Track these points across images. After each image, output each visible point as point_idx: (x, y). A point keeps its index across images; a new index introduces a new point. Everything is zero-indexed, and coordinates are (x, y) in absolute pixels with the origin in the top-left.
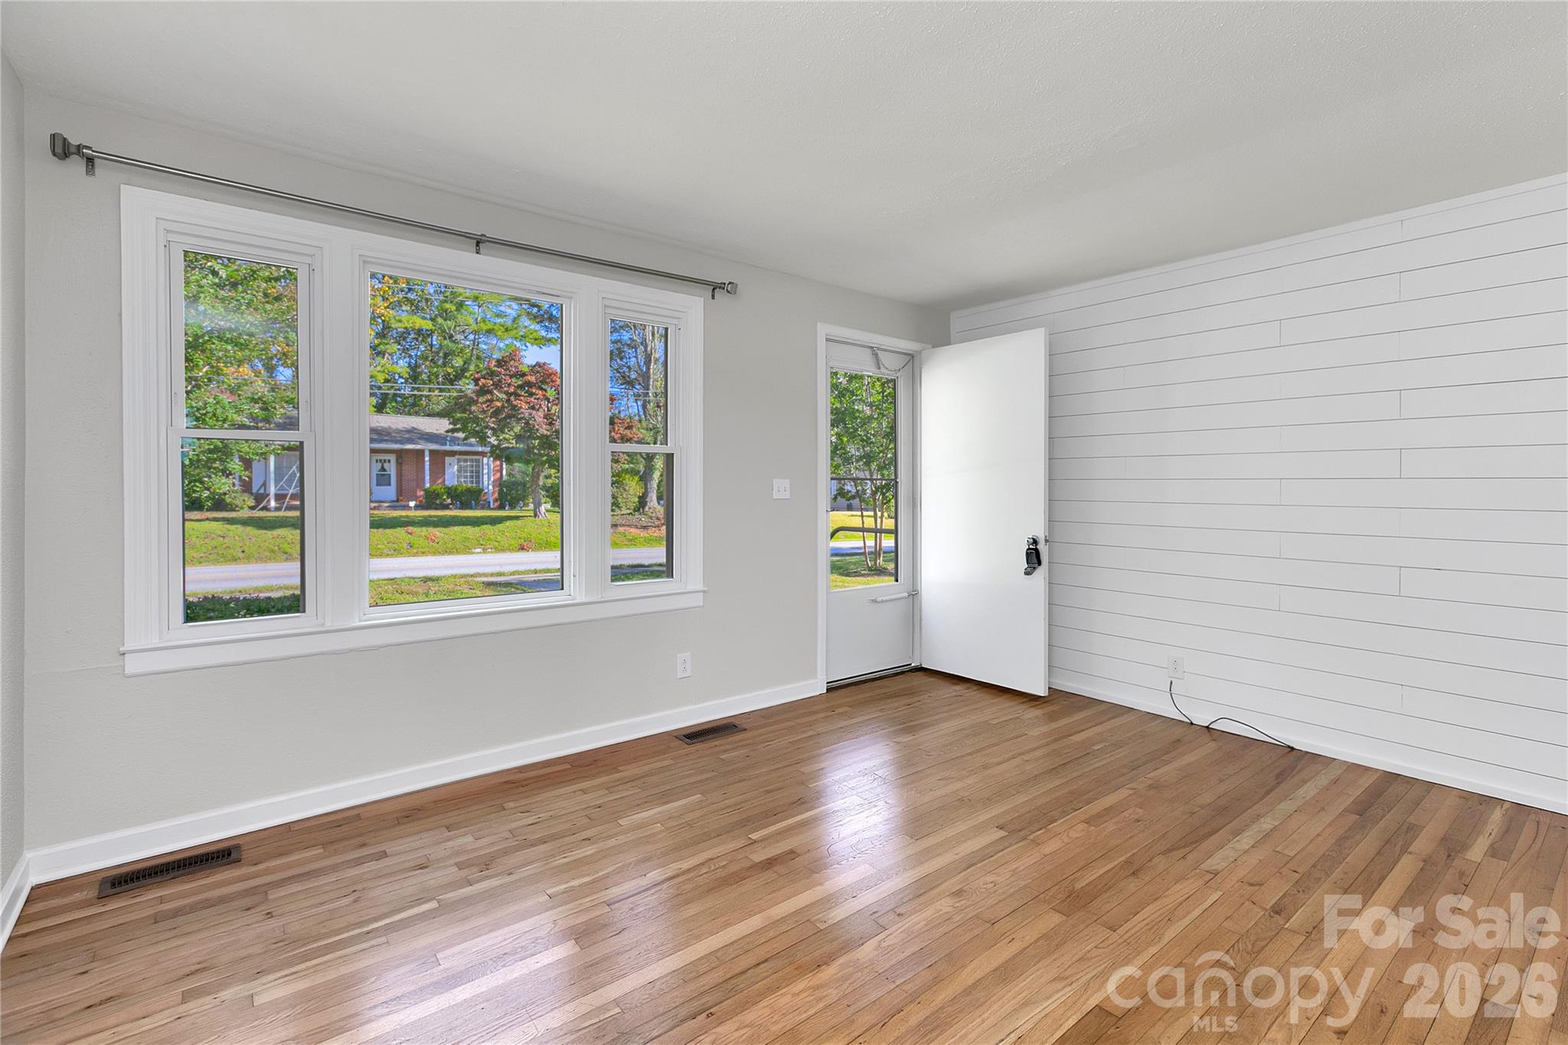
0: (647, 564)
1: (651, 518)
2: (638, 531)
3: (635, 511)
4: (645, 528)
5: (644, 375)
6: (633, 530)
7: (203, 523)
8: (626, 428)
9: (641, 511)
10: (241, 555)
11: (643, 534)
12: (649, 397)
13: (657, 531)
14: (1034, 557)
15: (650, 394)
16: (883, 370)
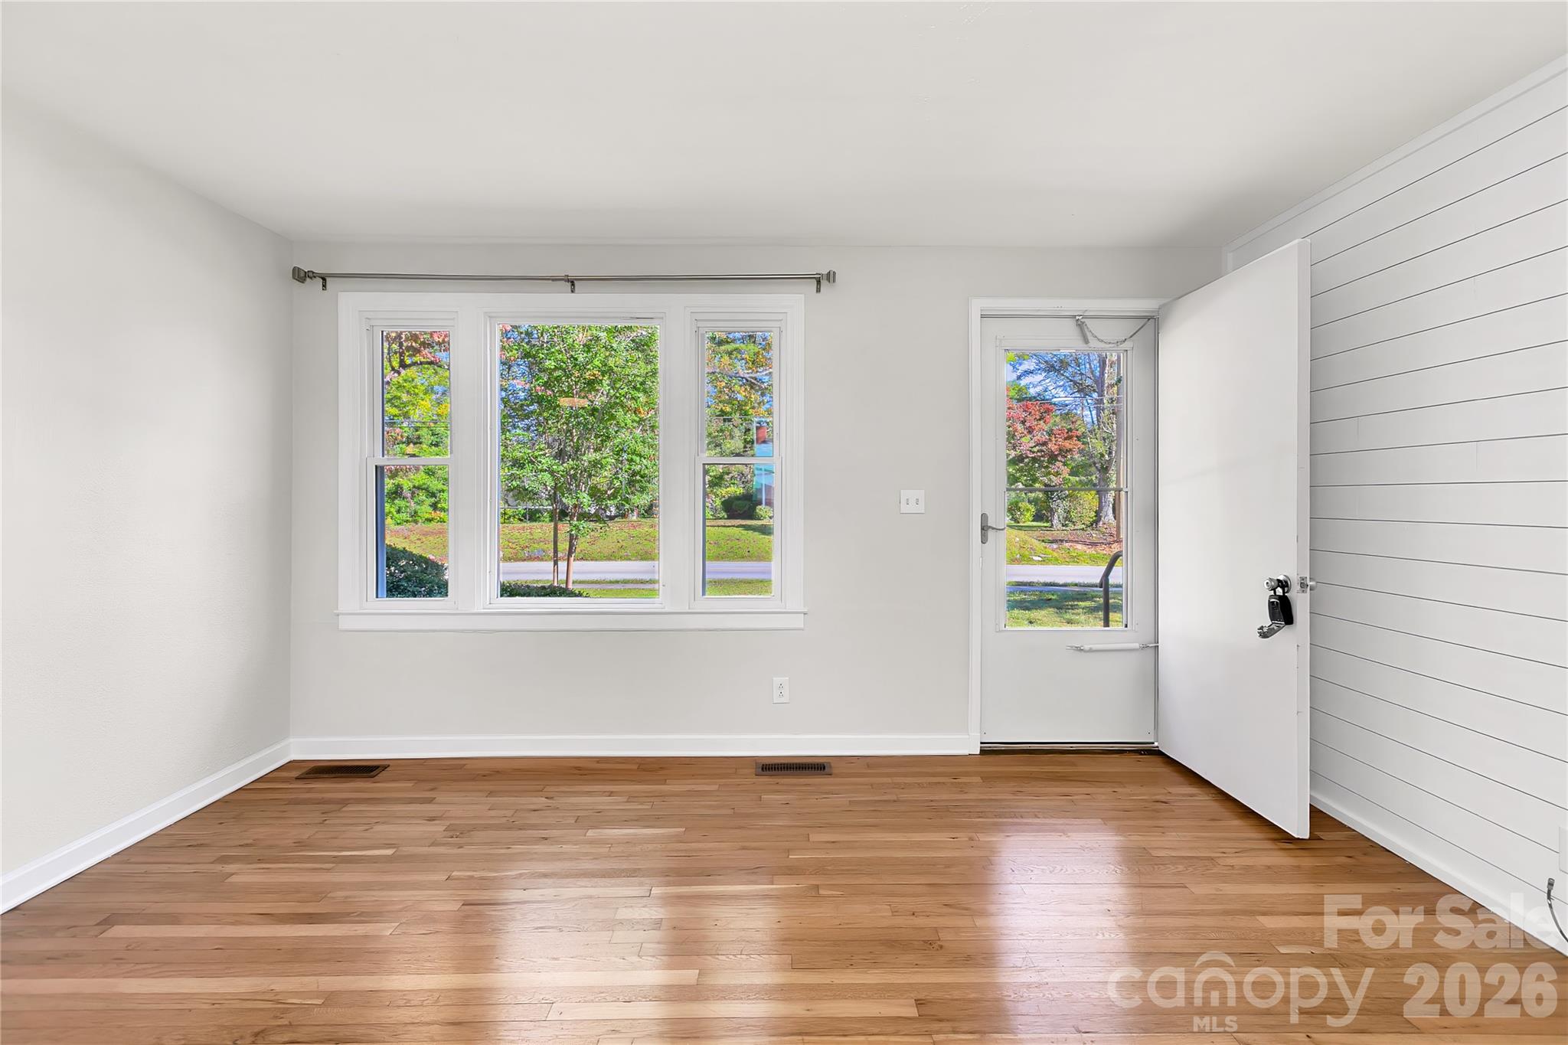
0: (1061, 583)
1: (1103, 533)
2: (1085, 548)
3: (1087, 526)
4: (1094, 544)
5: (1098, 381)
6: (1079, 546)
7: (728, 528)
8: (1065, 439)
9: (1094, 526)
10: (747, 554)
11: (1091, 551)
12: (1104, 404)
13: (1107, 549)
14: (1282, 610)
15: (1105, 401)
16: (1094, 343)
